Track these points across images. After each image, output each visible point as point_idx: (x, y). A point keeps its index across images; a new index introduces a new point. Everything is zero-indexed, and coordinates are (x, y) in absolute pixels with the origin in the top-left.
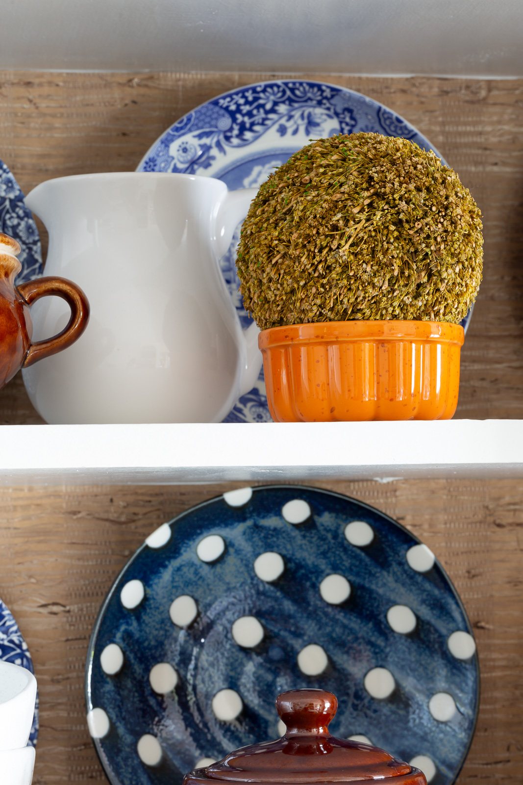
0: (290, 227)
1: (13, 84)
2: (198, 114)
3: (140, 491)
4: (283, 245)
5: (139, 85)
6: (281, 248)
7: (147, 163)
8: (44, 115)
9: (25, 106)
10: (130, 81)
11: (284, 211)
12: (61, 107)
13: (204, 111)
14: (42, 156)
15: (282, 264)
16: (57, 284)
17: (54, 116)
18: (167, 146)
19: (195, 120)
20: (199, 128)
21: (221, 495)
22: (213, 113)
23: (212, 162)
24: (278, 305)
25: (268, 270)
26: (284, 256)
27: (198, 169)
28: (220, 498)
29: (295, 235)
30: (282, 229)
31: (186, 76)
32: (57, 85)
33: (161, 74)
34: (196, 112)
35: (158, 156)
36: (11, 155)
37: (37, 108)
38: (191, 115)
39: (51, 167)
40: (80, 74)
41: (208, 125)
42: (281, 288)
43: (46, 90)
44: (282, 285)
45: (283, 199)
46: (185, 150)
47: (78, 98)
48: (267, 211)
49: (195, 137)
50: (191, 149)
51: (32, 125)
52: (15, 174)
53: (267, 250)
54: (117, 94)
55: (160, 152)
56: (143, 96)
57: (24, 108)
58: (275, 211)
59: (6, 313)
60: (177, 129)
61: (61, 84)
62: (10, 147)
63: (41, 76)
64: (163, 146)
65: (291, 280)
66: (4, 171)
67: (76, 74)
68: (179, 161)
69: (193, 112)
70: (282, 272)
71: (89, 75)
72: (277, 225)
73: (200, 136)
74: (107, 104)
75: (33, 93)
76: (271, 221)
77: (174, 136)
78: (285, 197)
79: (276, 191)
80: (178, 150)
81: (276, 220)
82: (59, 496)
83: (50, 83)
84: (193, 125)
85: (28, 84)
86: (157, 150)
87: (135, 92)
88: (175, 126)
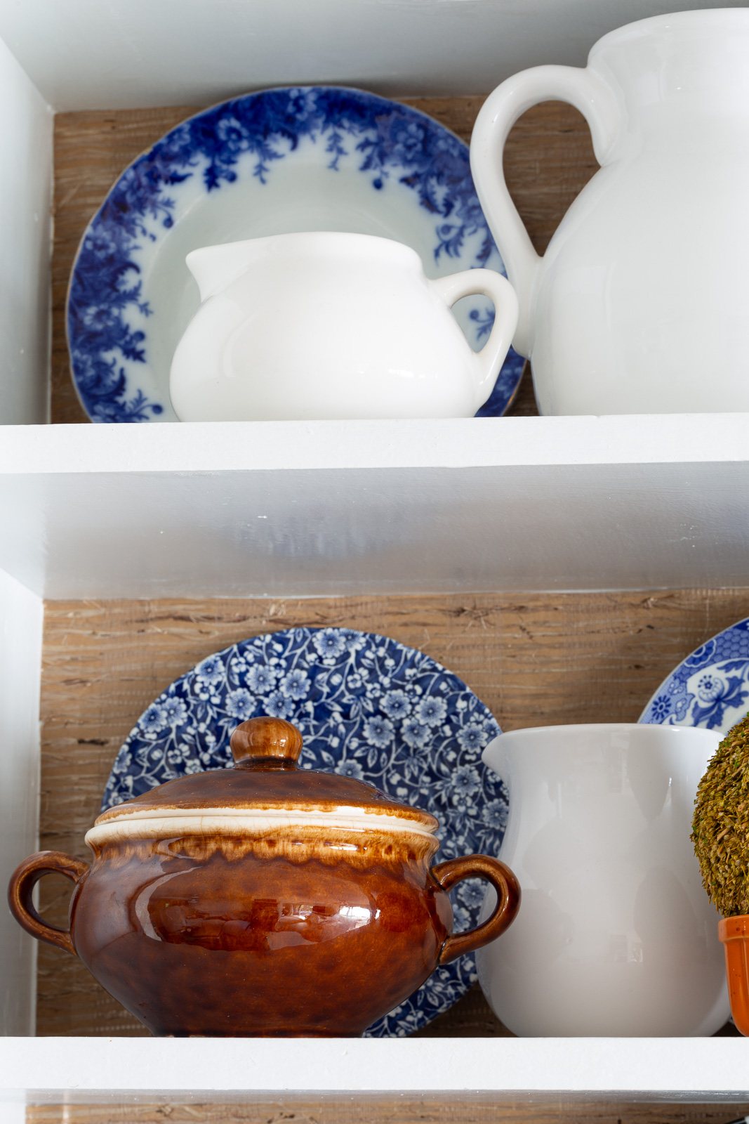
0: (738, 795)
1: (502, 609)
2: (721, 641)
3: (655, 1111)
4: (730, 818)
5: (655, 606)
6: (727, 820)
7: (656, 703)
8: (541, 646)
9: (516, 636)
10: (645, 601)
11: (733, 775)
12: (561, 635)
13: (727, 637)
14: (536, 696)
15: (728, 841)
16: (478, 865)
17: (552, 647)
18: (683, 682)
19: (716, 649)
20: (724, 659)
21: (743, 1119)
22: (742, 639)
23: (744, 699)
24: (730, 890)
25: (714, 847)
26: (732, 830)
27: (726, 708)
28: (742, 1122)
29: (742, 806)
30: (728, 798)
31: (715, 593)
32: (556, 609)
33: (683, 592)
34: (717, 639)
35: (672, 694)
36: (499, 696)
37: (531, 637)
38: (712, 642)
39: (546, 710)
40: (584, 595)
41: (736, 654)
42: (729, 870)
43: (542, 615)
44: (730, 866)
45: (734, 760)
46: (709, 685)
47: (581, 624)
48: (717, 775)
49: (720, 668)
50: (717, 683)
51: (525, 659)
52: (498, 719)
53: (713, 824)
54: (628, 617)
55: (673, 689)
56: (661, 619)
57: (515, 638)
58: (724, 776)
59: (401, 902)
60: (694, 661)
61: (560, 608)
62: (498, 686)
63: (536, 598)
64: (677, 681)
65: (738, 861)
66: (486, 716)
67: (578, 595)
68: (701, 698)
69: (713, 639)
70: (728, 850)
71: (595, 595)
72: (724, 793)
73: (727, 668)
74: (617, 630)
75: (526, 619)
76: (719, 788)
77: (691, 668)
78: (736, 759)
79: (728, 751)
80: (699, 686)
81: (725, 787)
82: (557, 1116)
83: (546, 607)
84: (715, 655)
85: (521, 609)
86: (670, 687)
87: (650, 614)
88: (692, 657)
